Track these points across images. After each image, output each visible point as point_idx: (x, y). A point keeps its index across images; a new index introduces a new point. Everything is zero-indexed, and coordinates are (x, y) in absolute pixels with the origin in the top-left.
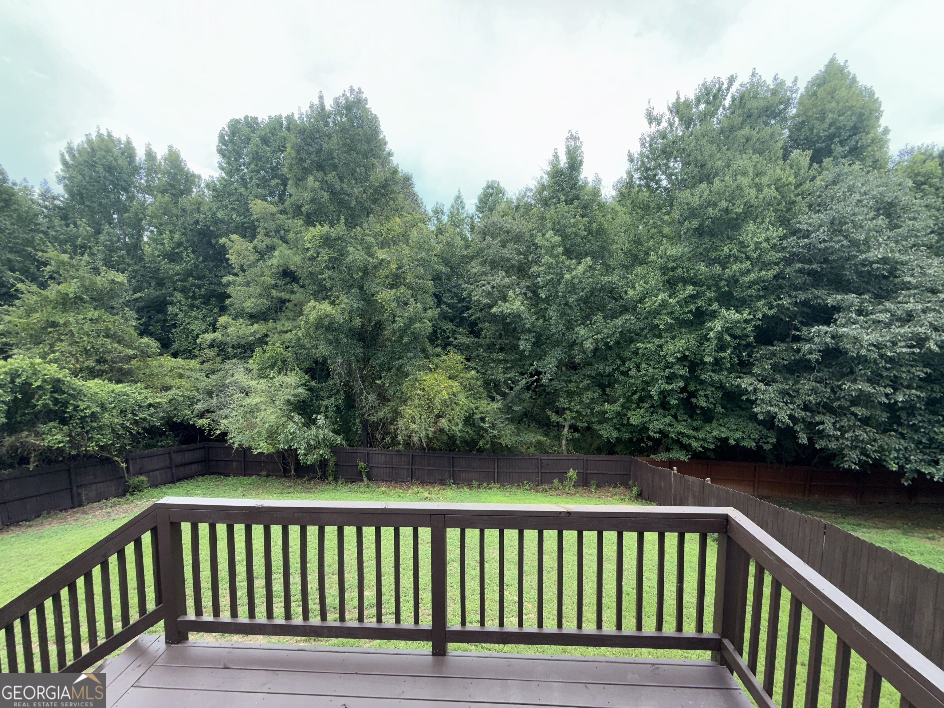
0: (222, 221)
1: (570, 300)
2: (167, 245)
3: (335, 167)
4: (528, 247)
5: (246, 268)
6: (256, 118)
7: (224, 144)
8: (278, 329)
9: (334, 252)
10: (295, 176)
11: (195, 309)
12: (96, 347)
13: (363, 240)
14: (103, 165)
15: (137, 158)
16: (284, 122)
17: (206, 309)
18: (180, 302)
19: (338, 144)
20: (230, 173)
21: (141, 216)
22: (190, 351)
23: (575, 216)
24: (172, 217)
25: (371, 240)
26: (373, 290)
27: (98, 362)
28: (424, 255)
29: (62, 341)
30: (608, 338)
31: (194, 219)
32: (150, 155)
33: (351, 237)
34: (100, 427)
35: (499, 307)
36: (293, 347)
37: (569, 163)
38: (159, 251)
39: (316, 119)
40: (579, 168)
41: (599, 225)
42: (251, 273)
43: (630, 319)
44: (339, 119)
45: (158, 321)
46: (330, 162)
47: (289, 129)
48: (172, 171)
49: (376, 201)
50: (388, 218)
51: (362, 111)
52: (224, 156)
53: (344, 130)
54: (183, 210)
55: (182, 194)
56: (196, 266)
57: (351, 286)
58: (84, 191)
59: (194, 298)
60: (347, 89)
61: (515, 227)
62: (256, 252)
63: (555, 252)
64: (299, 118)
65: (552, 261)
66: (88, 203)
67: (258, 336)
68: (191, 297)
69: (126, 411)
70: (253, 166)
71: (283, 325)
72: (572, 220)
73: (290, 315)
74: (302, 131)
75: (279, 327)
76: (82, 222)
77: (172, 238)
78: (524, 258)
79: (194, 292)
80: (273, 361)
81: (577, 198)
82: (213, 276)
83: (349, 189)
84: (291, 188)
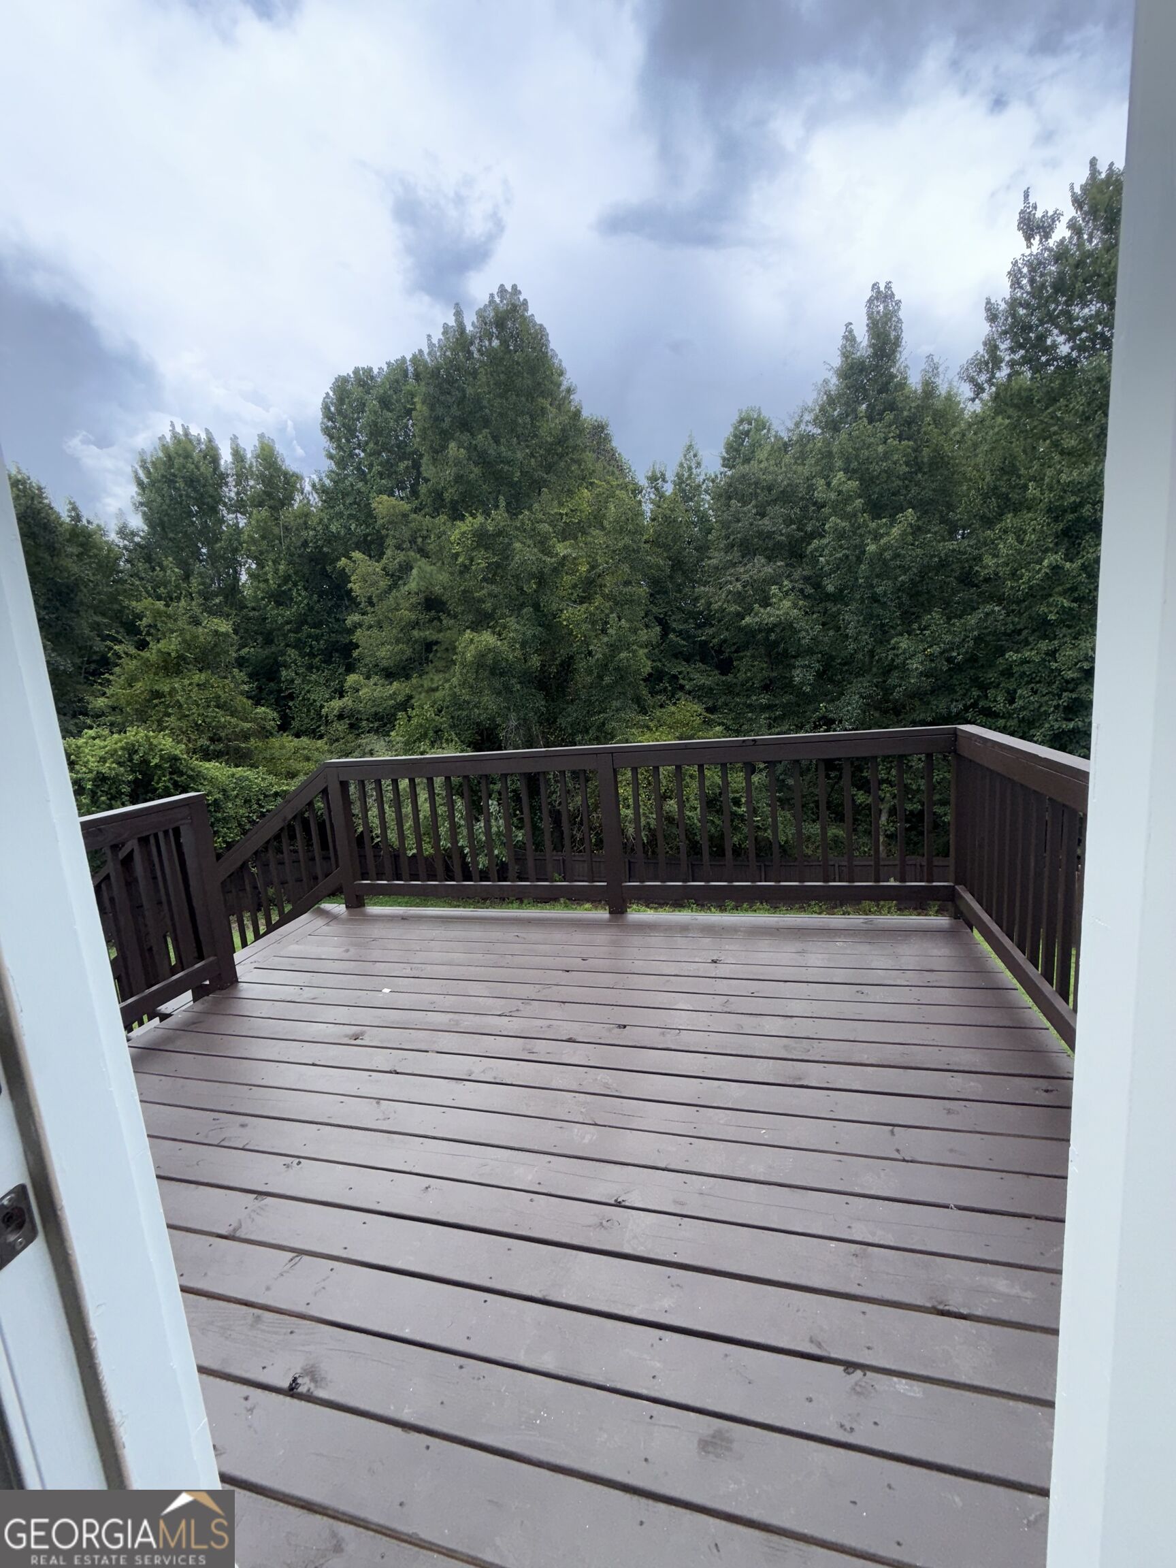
0: (336, 537)
1: (879, 590)
2: (271, 582)
3: (486, 423)
4: (804, 509)
5: (375, 600)
6: (371, 369)
7: (330, 419)
8: (425, 686)
9: (494, 554)
10: (431, 447)
11: (314, 671)
12: (208, 720)
13: (534, 530)
14: (183, 477)
15: (222, 462)
16: (410, 368)
17: (329, 670)
18: (295, 662)
19: (489, 386)
20: (342, 463)
21: (235, 544)
22: (314, 730)
23: (886, 439)
24: (273, 541)
25: (545, 527)
26: (554, 606)
27: (212, 740)
28: (627, 540)
29: (169, 715)
30: (952, 649)
31: (302, 540)
32: (238, 455)
33: (517, 528)
34: (224, 818)
35: (756, 614)
36: (447, 708)
37: (872, 346)
38: (263, 592)
39: (453, 350)
40: (894, 351)
41: (935, 450)
42: (381, 608)
43: (993, 611)
44: (487, 343)
45: (271, 692)
46: (478, 415)
47: (417, 376)
48: (267, 472)
49: (551, 468)
50: (570, 493)
51: (520, 324)
52: (331, 437)
53: (494, 359)
54: (286, 529)
55: (283, 505)
56: (311, 609)
57: (522, 605)
58: (166, 519)
59: (312, 655)
60: (495, 291)
61: (780, 478)
62: (387, 574)
63: (849, 509)
64: (429, 353)
65: (844, 524)
66: (171, 535)
67: (400, 698)
68: (308, 654)
69: (250, 801)
70: (371, 445)
71: (432, 680)
72: (881, 449)
73: (440, 664)
74: (435, 373)
75: (427, 684)
76: (169, 561)
77: (276, 571)
78: (798, 529)
79: (311, 646)
80: (423, 731)
81: (891, 407)
82: (333, 621)
83: (509, 453)
84: (428, 470)
